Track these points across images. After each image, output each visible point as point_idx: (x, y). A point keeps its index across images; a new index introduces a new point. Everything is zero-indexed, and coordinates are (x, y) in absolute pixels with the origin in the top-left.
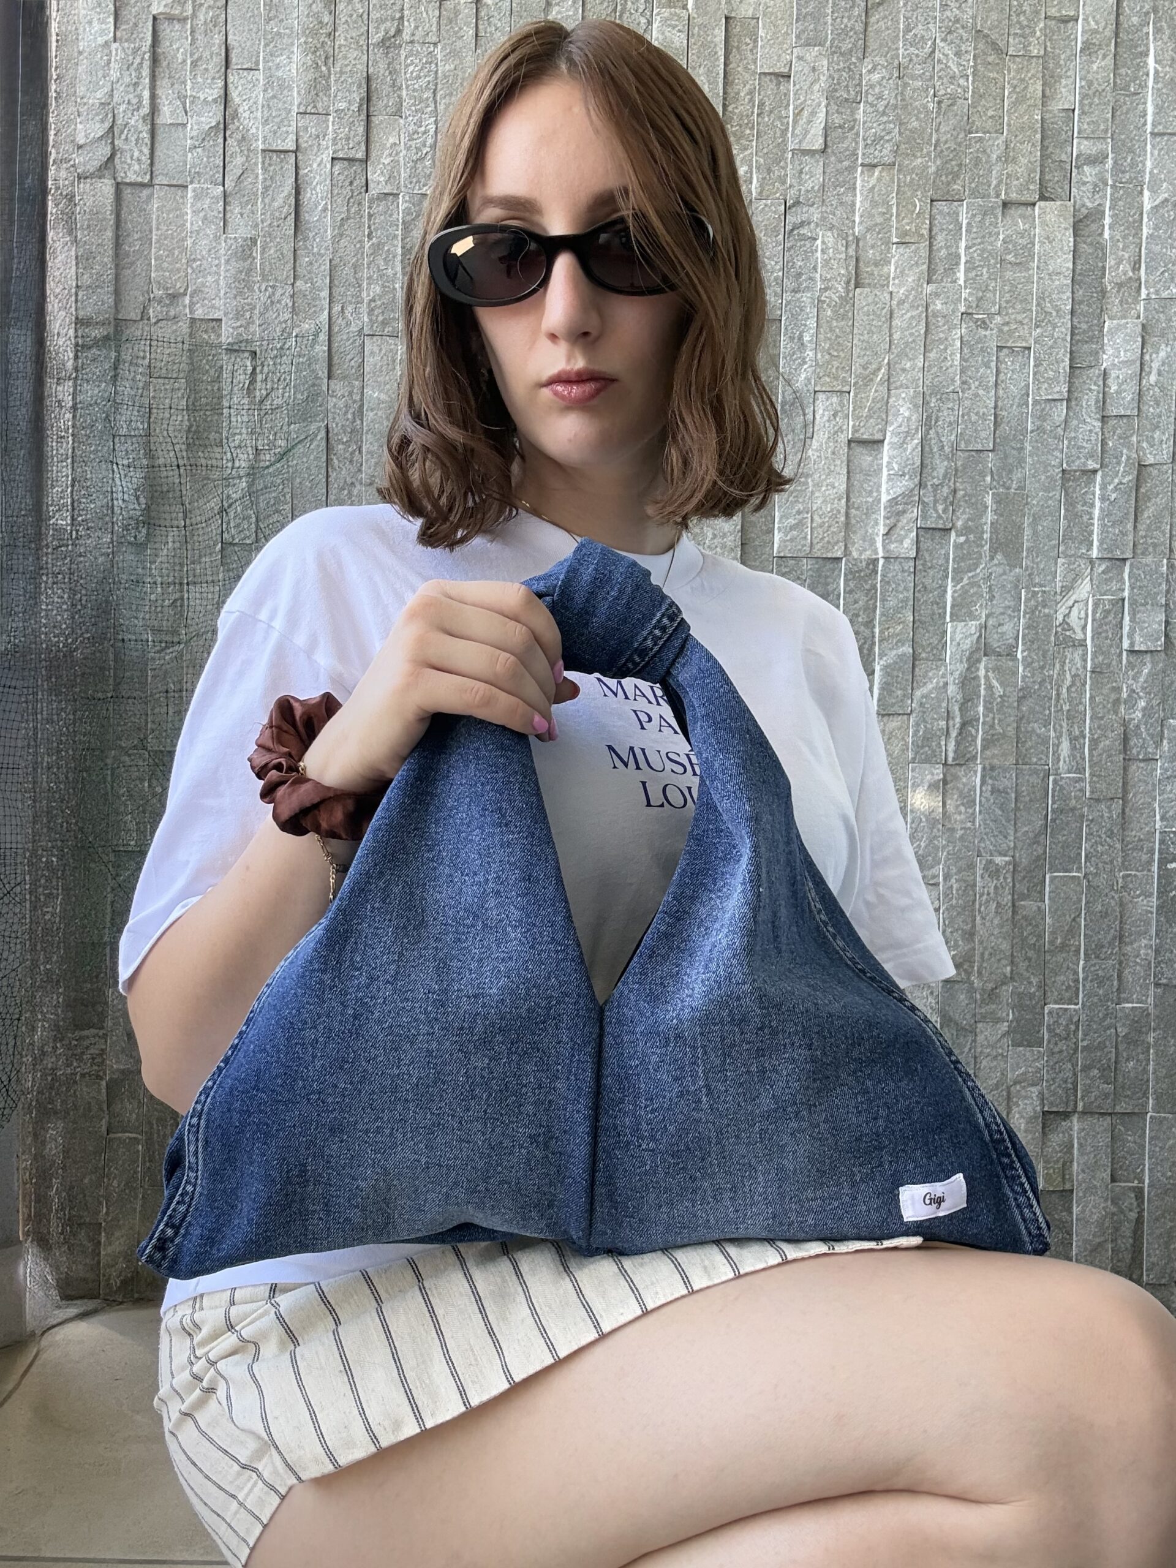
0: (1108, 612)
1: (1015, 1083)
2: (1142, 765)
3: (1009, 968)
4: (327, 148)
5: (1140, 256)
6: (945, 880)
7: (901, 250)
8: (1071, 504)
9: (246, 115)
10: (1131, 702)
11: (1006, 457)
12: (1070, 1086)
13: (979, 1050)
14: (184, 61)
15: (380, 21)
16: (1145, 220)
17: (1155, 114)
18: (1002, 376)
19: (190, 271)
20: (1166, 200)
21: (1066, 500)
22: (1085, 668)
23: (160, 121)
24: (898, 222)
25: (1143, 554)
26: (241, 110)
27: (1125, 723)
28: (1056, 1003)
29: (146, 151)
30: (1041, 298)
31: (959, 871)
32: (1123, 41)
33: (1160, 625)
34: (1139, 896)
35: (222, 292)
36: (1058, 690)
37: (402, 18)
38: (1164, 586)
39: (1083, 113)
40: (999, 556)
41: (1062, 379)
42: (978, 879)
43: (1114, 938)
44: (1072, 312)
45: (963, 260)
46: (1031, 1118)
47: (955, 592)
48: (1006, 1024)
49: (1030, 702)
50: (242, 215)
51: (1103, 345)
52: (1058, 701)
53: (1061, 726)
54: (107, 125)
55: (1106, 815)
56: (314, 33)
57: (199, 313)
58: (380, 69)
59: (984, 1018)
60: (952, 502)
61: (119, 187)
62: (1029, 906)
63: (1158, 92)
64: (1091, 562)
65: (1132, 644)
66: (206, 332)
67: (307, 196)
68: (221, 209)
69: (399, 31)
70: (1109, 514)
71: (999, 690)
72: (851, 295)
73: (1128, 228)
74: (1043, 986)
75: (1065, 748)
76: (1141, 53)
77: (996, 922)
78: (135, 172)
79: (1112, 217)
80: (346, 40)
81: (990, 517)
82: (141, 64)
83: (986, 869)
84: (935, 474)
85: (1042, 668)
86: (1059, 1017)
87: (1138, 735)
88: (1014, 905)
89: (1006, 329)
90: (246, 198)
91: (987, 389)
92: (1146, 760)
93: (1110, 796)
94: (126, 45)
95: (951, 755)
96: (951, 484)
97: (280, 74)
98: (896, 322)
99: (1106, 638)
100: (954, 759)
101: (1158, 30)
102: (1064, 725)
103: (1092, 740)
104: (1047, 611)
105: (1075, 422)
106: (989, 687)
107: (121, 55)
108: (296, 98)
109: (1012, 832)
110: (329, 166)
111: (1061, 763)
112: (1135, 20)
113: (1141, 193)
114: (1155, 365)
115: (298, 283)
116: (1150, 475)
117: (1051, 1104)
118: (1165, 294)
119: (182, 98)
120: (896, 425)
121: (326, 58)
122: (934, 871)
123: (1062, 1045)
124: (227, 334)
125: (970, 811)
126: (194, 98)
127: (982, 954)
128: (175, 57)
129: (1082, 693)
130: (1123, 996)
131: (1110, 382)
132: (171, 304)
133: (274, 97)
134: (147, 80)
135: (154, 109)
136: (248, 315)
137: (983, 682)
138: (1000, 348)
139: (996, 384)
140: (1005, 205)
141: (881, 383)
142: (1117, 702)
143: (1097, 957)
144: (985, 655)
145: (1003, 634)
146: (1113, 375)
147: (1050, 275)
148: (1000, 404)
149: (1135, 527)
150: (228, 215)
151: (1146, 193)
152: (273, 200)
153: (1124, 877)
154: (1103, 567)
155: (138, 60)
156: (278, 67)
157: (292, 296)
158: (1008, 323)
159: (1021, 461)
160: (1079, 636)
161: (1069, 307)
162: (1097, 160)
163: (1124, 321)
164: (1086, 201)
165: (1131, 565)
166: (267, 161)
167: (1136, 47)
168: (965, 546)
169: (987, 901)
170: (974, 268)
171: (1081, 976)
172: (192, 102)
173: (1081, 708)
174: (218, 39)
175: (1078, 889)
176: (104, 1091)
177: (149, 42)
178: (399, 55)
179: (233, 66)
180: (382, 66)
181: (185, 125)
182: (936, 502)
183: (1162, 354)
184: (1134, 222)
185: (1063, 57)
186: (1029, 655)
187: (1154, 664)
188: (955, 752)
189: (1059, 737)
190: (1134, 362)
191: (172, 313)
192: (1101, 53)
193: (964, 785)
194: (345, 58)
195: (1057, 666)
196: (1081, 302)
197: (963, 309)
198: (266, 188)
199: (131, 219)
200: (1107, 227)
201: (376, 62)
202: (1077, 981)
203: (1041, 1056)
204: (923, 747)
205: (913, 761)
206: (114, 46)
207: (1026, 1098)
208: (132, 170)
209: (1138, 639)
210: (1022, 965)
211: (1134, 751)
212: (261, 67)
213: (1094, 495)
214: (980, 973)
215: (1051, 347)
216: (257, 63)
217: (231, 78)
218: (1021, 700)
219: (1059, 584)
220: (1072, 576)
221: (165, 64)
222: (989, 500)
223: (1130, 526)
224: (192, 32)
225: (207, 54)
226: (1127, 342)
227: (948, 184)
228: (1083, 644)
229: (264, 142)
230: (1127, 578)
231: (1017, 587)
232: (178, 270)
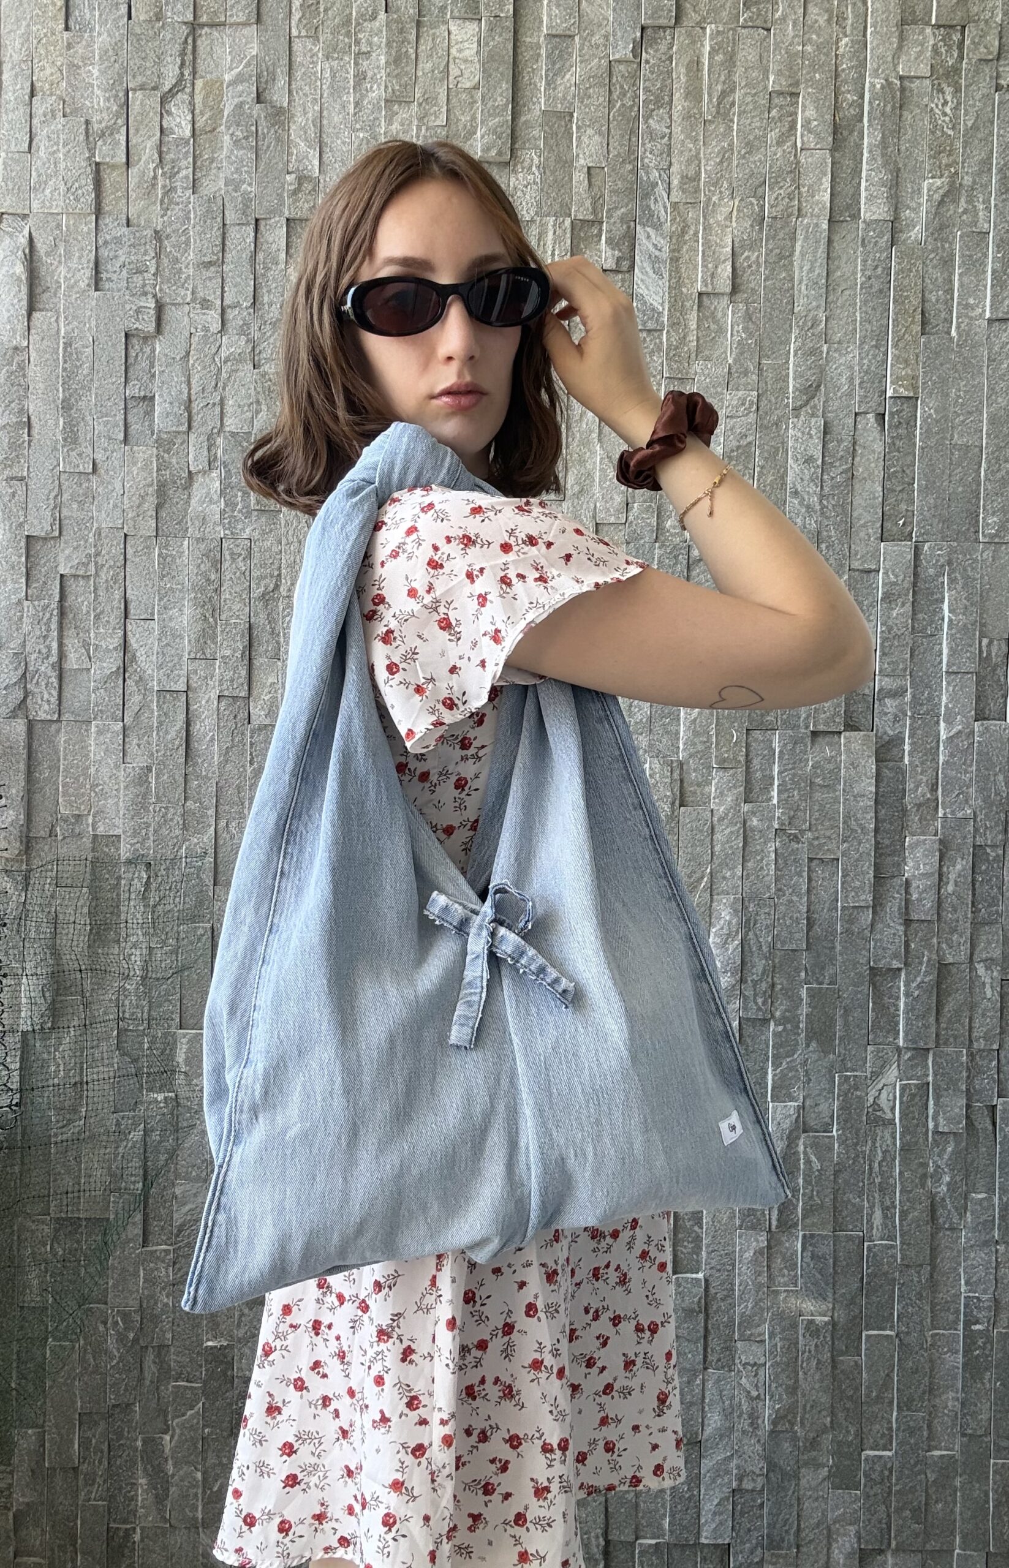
0: (913, 1096)
1: (835, 1523)
2: (948, 1233)
3: (829, 1419)
4: (214, 687)
5: (937, 779)
6: (770, 1338)
7: (721, 773)
8: (878, 996)
9: (143, 658)
10: (937, 1176)
11: (818, 956)
12: (884, 1526)
13: (801, 1493)
14: (88, 612)
15: (262, 578)
16: (941, 748)
17: (950, 656)
18: (814, 884)
19: (93, 794)
20: (960, 732)
21: (874, 993)
22: (895, 1145)
23: (67, 666)
24: (717, 750)
25: (946, 1044)
26: (138, 654)
27: (932, 1196)
28: (872, 1449)
29: (55, 693)
30: (847, 817)
31: (783, 1331)
32: (921, 590)
33: (961, 1109)
34: (946, 1353)
35: (122, 813)
36: (870, 1165)
37: (279, 575)
38: (965, 1074)
39: (884, 654)
40: (814, 1044)
41: (867, 888)
42: (801, 1338)
43: (924, 1393)
44: (876, 830)
45: (776, 783)
46: (850, 1553)
47: (774, 1075)
48: (826, 1469)
49: (845, 1175)
50: (139, 746)
51: (905, 858)
52: (870, 1174)
53: (874, 1198)
54: (20, 672)
55: (916, 1279)
56: (202, 590)
57: (101, 830)
58: (261, 620)
59: (806, 1464)
60: (771, 995)
61: (30, 725)
62: (847, 1360)
63: (952, 638)
64: (899, 1050)
65: (936, 1126)
66: (107, 846)
67: (197, 728)
68: (121, 742)
69: (277, 587)
70: (913, 1009)
71: (816, 1165)
72: (676, 813)
73: (926, 754)
74: (860, 1435)
75: (878, 1214)
76: (937, 600)
77: (817, 1377)
78: (45, 712)
79: (911, 744)
80: (231, 594)
81: (804, 1010)
82: (50, 619)
83: (807, 1329)
84: (754, 971)
85: (857, 1144)
86: (874, 1463)
87: (944, 1207)
88: (833, 1361)
89: (816, 843)
90: (143, 731)
91: (800, 896)
92: (952, 1229)
93: (919, 1262)
94: (36, 603)
95: (774, 1223)
96: (770, 980)
97: (172, 624)
98: (718, 836)
99: (914, 1118)
100: (777, 1227)
101: (952, 581)
102: (876, 1195)
103: (902, 1212)
104: (859, 1093)
105: (880, 926)
106: (808, 1162)
107: (32, 611)
108: (186, 645)
109: (830, 1295)
110: (216, 703)
111: (875, 1231)
112: (931, 571)
113: (938, 723)
114: (952, 876)
115: (188, 804)
116: (949, 972)
117: (867, 1542)
118: (960, 815)
119: (86, 645)
120: (718, 927)
121: (213, 611)
122: (760, 1329)
123: (877, 1489)
124: (125, 851)
125: (792, 1273)
126: (97, 647)
127: (805, 1406)
128: (80, 609)
129: (893, 1167)
130: (932, 1443)
131: (912, 890)
132: (77, 821)
133: (168, 645)
134: (56, 634)
135: (62, 655)
136: (143, 832)
137: (802, 1156)
138: (811, 860)
139: (809, 891)
140: (815, 734)
141: (705, 890)
142: (924, 1176)
143: (908, 1410)
144: (804, 1131)
145: (820, 1113)
146: (914, 885)
147: (855, 797)
148: (812, 908)
149: (937, 1020)
150: (127, 746)
151: (942, 725)
152: (167, 733)
153: (933, 1336)
154: (909, 1055)
155: (48, 615)
156: (171, 619)
157: (183, 815)
158: (817, 838)
159: (832, 959)
160: (889, 1116)
161: (872, 826)
162: (899, 693)
163: (922, 838)
164: (888, 729)
165: (934, 1054)
166: (161, 701)
167: (933, 594)
168: (784, 1034)
169: (809, 1359)
170: (787, 790)
171: (894, 1426)
172: (95, 650)
173: (891, 1181)
174: (118, 595)
175: (891, 1346)
176: (11, 1521)
177: (57, 599)
178: (277, 606)
179: (131, 616)
180: (263, 616)
181: (89, 670)
182: (755, 995)
183: (959, 867)
184: (931, 748)
185: (866, 603)
186: (844, 1134)
187: (957, 1144)
188: (778, 1220)
189: (872, 1207)
190: (932, 874)
191: (77, 831)
192: (900, 601)
193: (787, 1249)
194: (230, 609)
195: (869, 1142)
196: (884, 821)
197: (776, 826)
198: (161, 723)
199: (42, 750)
200: (906, 753)
201: (257, 614)
202: (890, 1429)
203: (857, 1499)
204: (749, 1216)
205: (740, 1227)
206: (26, 603)
207: (845, 1535)
208: (43, 710)
209: (941, 1121)
210: (841, 1415)
211: (941, 1221)
212: (156, 617)
213: (899, 988)
214: (802, 1423)
215: (858, 860)
216: (153, 614)
217: (129, 627)
218: (836, 1174)
219: (869, 1070)
220: (880, 1063)
221: (71, 616)
222: (804, 993)
223: (932, 1020)
224: (95, 589)
225: (108, 608)
226: (927, 856)
227: (762, 715)
228: (892, 1122)
229: (159, 684)
230: (930, 1065)
231: (830, 1071)
232: (83, 795)
